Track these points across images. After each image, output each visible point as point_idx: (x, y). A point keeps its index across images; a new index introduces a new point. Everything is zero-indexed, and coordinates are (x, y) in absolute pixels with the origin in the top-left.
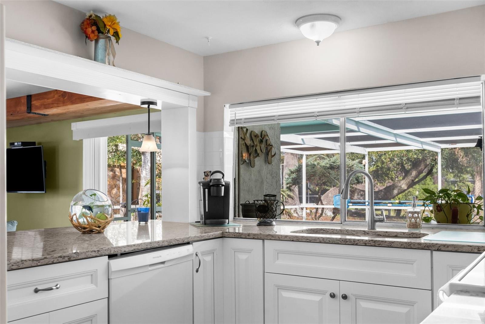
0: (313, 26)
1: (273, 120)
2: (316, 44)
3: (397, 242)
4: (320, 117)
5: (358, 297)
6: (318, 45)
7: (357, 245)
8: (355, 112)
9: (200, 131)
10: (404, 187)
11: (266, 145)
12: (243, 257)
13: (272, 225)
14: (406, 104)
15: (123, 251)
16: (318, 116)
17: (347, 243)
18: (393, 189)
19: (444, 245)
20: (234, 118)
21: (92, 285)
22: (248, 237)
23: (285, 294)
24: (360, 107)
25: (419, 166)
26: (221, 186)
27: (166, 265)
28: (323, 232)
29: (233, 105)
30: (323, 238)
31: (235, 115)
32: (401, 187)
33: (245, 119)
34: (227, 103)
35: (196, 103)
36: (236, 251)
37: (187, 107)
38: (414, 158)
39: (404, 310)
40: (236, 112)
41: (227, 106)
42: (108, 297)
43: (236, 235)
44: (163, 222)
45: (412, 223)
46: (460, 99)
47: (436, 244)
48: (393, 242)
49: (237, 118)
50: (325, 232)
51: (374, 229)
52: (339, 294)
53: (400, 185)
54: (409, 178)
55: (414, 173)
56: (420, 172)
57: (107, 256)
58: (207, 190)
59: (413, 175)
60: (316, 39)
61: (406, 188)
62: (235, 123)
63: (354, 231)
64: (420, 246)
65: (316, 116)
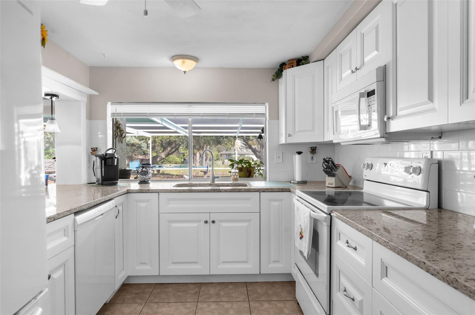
0: (183, 62)
1: (146, 116)
2: (184, 73)
3: (243, 189)
4: (178, 116)
5: (220, 221)
6: (185, 74)
7: (221, 192)
8: (200, 116)
9: (87, 119)
10: (163, 156)
11: (120, 130)
12: (143, 205)
13: (149, 183)
14: (229, 114)
15: (83, 209)
16: (177, 116)
17: (215, 191)
18: (157, 158)
19: (267, 189)
20: (115, 112)
21: (65, 237)
22: (148, 192)
23: (174, 225)
24: (203, 113)
25: (172, 144)
26: (114, 158)
27: (104, 215)
28: (185, 185)
29: (113, 103)
30: (200, 190)
31: (116, 110)
32: (161, 156)
33: (124, 113)
34: (109, 101)
35: (86, 99)
36: (137, 201)
37: (80, 101)
38: (174, 140)
39: (245, 224)
40: (117, 108)
41: (109, 103)
42: (74, 244)
43: (138, 191)
44: (57, 185)
45: (235, 178)
46: (256, 114)
47: (263, 189)
48: (241, 189)
49: (117, 112)
50: (186, 186)
51: (214, 182)
52: (210, 220)
53: (161, 155)
54: (166, 152)
55: (169, 149)
56: (172, 149)
57: (73, 214)
58: (103, 161)
59: (169, 150)
60: (183, 69)
61: (164, 157)
62: (116, 116)
63: (204, 184)
64: (255, 190)
65: (175, 116)
